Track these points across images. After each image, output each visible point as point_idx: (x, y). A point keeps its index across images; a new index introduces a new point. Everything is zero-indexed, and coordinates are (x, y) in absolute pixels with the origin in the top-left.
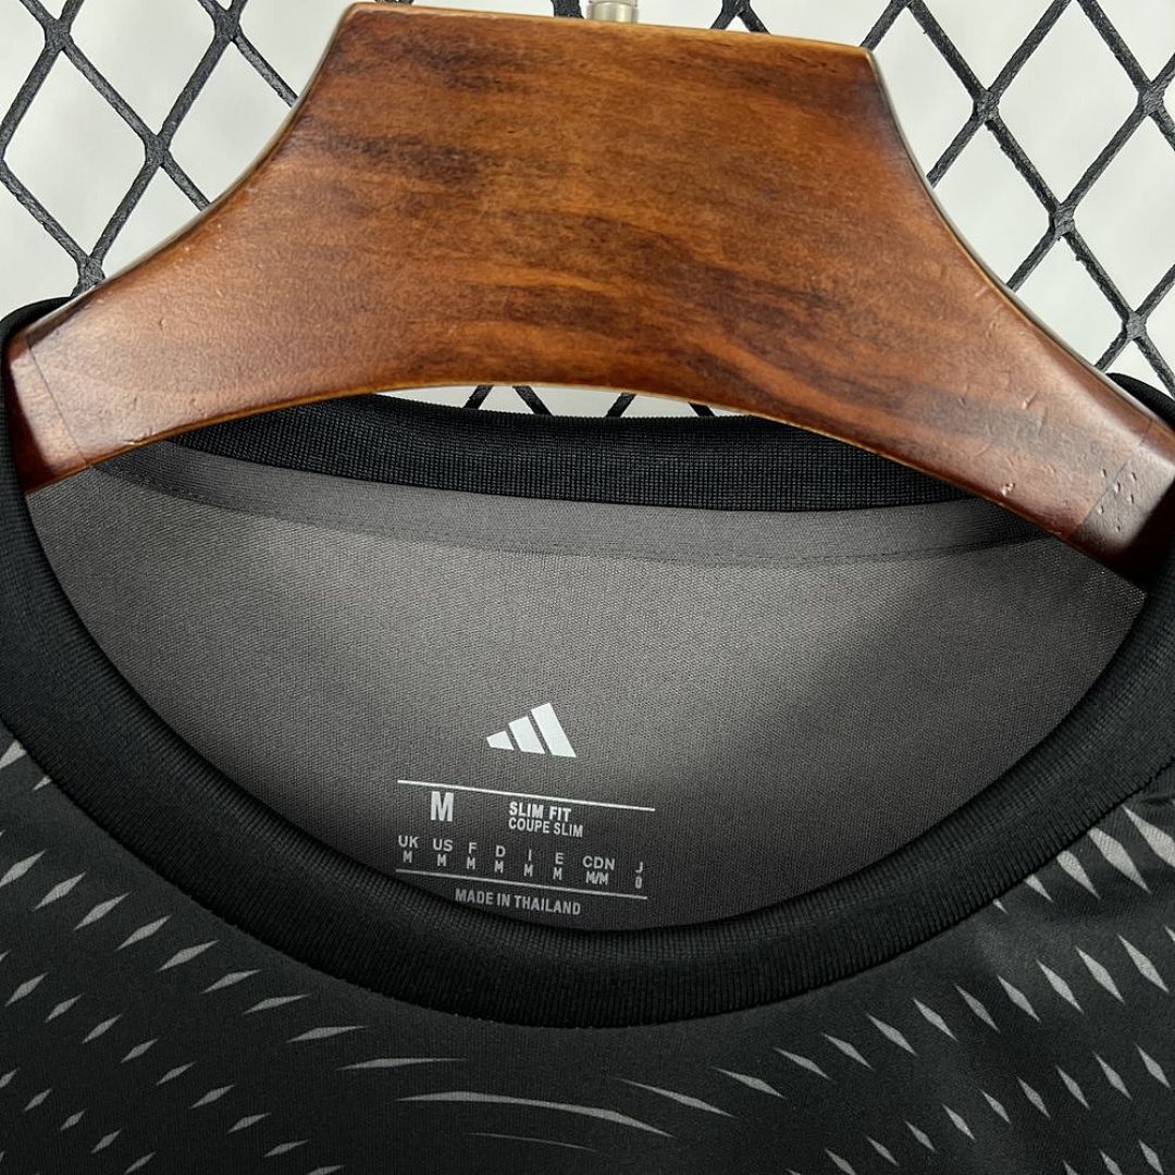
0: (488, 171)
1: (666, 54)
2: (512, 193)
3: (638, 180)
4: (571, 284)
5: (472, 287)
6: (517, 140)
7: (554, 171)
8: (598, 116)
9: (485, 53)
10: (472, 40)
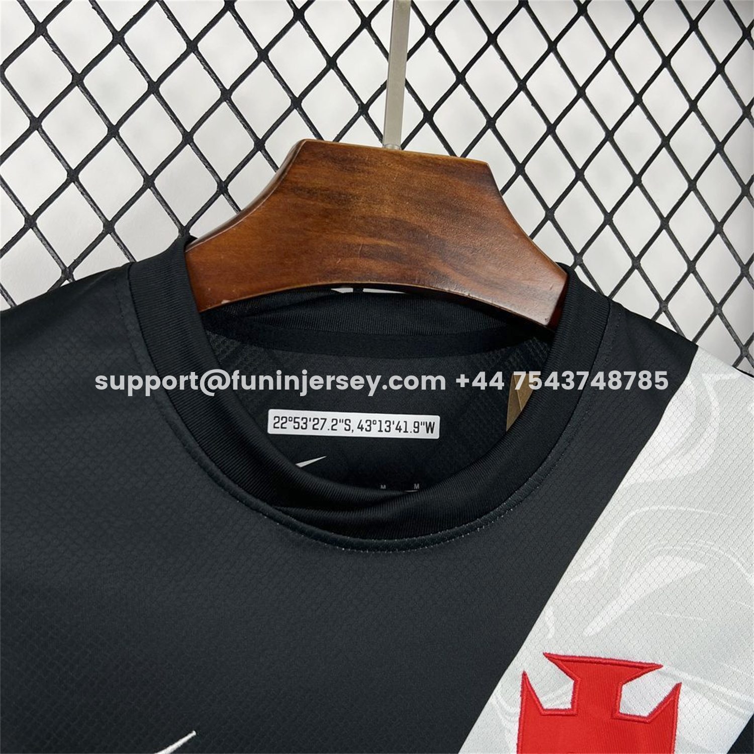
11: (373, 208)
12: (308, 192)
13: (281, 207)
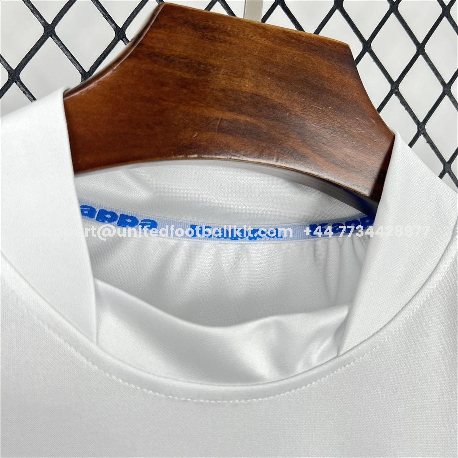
0: (215, 73)
1: (282, 36)
2: (224, 82)
3: (271, 81)
4: (245, 119)
5: (206, 118)
6: (226, 62)
7: (240, 75)
8: (257, 56)
9: (215, 27)
10: (211, 22)
11: (233, 82)
12: (165, 59)
13: (135, 73)
